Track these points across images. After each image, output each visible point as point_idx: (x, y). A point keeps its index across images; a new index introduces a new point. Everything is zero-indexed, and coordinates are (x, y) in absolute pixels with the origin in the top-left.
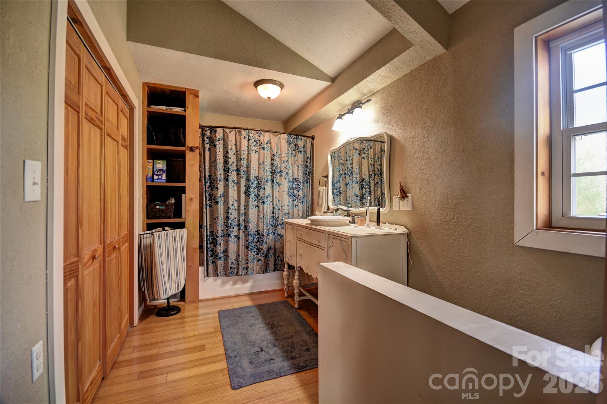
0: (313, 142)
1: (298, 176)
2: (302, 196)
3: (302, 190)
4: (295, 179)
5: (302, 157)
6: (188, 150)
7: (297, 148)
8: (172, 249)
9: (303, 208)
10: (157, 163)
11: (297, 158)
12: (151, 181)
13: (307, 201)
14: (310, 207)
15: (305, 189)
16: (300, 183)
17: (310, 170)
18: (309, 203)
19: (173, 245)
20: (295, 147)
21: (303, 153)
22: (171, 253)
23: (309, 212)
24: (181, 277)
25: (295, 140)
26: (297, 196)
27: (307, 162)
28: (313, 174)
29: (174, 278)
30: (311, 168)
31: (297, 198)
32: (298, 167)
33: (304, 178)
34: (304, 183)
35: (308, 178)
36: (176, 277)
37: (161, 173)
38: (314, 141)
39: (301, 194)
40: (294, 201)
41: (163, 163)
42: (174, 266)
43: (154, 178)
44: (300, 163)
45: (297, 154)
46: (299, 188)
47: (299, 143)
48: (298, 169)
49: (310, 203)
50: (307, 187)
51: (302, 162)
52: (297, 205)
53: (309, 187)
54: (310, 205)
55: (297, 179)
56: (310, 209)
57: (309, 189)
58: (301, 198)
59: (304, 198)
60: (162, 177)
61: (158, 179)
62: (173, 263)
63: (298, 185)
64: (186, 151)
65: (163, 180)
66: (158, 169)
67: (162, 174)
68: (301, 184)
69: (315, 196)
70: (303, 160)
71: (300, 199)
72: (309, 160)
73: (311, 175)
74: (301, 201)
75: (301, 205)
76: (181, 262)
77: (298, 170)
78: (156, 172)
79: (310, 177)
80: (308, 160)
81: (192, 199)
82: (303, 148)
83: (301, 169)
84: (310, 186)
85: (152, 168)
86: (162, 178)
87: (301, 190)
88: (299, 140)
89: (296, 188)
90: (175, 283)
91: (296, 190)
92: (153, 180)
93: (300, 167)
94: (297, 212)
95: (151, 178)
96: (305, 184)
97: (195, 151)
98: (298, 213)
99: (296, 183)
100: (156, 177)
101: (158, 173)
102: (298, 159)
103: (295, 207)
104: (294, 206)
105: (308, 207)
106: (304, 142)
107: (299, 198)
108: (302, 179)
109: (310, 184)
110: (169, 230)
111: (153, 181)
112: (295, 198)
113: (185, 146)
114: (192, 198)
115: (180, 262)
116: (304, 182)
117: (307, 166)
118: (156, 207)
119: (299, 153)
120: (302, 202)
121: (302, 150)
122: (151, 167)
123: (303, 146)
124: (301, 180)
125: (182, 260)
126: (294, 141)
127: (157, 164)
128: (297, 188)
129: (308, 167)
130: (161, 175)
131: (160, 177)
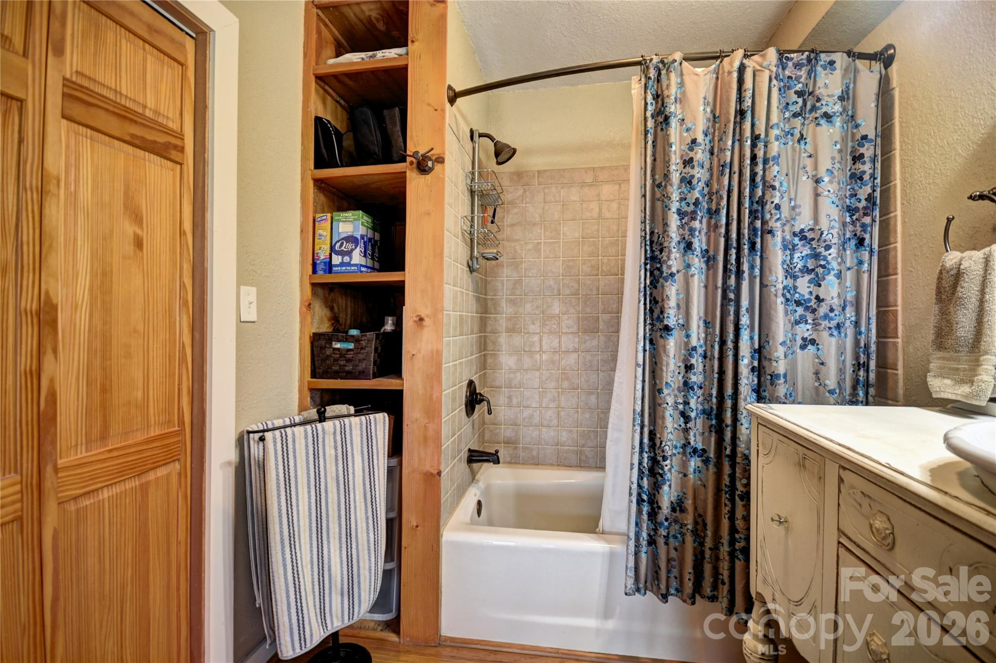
0: (887, 75)
1: (816, 220)
2: (836, 302)
3: (839, 276)
4: (801, 235)
5: (837, 138)
6: (411, 170)
7: (809, 107)
8: (335, 485)
9: (841, 352)
10: (339, 221)
11: (809, 147)
12: (325, 272)
13: (857, 324)
14: (873, 348)
15: (849, 273)
16: (828, 248)
17: (874, 191)
18: (869, 330)
19: (337, 470)
20: (800, 101)
21: (838, 122)
22: (330, 495)
23: (867, 371)
24: (365, 573)
25: (803, 73)
26: (813, 303)
27: (857, 158)
28: (886, 210)
29: (339, 579)
30: (878, 181)
31: (814, 311)
32: (818, 181)
33: (844, 224)
34: (845, 250)
35: (864, 226)
36: (345, 573)
37: (350, 246)
38: (894, 67)
39: (835, 295)
40: (797, 323)
41: (355, 220)
42: (340, 538)
43: (334, 262)
44: (825, 163)
45: (809, 131)
46: (820, 270)
47: (820, 83)
48: (816, 189)
49: (874, 331)
50: (861, 263)
51: (838, 157)
52: (813, 342)
53: (870, 264)
54: (874, 338)
55: (810, 235)
56: (873, 356)
57: (870, 271)
58: (832, 310)
59: (844, 309)
60: (351, 260)
61: (342, 264)
62: (337, 530)
63: (816, 256)
64: (408, 174)
65: (352, 268)
66: (343, 236)
67: (352, 250)
68: (832, 251)
69: (899, 301)
70: (840, 151)
71: (826, 317)
72: (867, 151)
73: (877, 213)
74: (833, 323)
75: (833, 340)
76: (364, 525)
77: (817, 195)
78: (338, 245)
79: (873, 221)
80: (862, 150)
81: (421, 319)
82: (841, 98)
83: (829, 187)
84: (875, 258)
85: (329, 234)
86: (352, 263)
87: (831, 278)
88: (819, 69)
89: (807, 270)
90: (342, 595)
91: (808, 277)
92: (329, 267)
93: (826, 179)
94: (812, 370)
95: (325, 263)
96: (848, 252)
97: (431, 170)
98: (817, 373)
99: (806, 251)
100: (336, 260)
101: (343, 248)
102: (816, 148)
103: (803, 347)
104: (799, 342)
105: (867, 347)
106: (844, 76)
107: (823, 310)
108: (835, 232)
109: (871, 252)
110: (349, 416)
111: (330, 272)
112: (800, 310)
113: (403, 159)
114: (423, 316)
115: (362, 525)
116: (844, 243)
117: (857, 178)
118: (331, 344)
119: (823, 121)
120: (838, 327)
121: (838, 108)
122: (325, 234)
123: (838, 92)
124: (833, 235)
125: (367, 518)
126: (798, 79)
127: (341, 224)
128: (810, 271)
129: (866, 177)
130: (349, 253)
131: (346, 259)
